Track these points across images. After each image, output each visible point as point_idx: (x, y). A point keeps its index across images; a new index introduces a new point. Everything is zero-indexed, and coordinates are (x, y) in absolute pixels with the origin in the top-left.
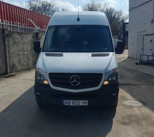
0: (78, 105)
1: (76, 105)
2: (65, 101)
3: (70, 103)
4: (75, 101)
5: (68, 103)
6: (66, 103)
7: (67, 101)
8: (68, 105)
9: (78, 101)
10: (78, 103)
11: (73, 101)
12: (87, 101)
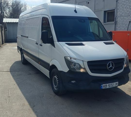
0: (112, 87)
1: (111, 87)
2: (103, 85)
3: (107, 86)
4: (111, 84)
5: (106, 86)
6: (103, 87)
7: (105, 85)
8: (105, 88)
9: (112, 83)
10: (112, 85)
11: (109, 84)
12: (118, 82)
